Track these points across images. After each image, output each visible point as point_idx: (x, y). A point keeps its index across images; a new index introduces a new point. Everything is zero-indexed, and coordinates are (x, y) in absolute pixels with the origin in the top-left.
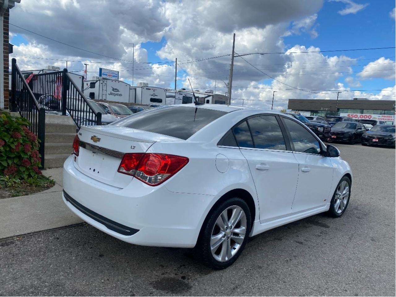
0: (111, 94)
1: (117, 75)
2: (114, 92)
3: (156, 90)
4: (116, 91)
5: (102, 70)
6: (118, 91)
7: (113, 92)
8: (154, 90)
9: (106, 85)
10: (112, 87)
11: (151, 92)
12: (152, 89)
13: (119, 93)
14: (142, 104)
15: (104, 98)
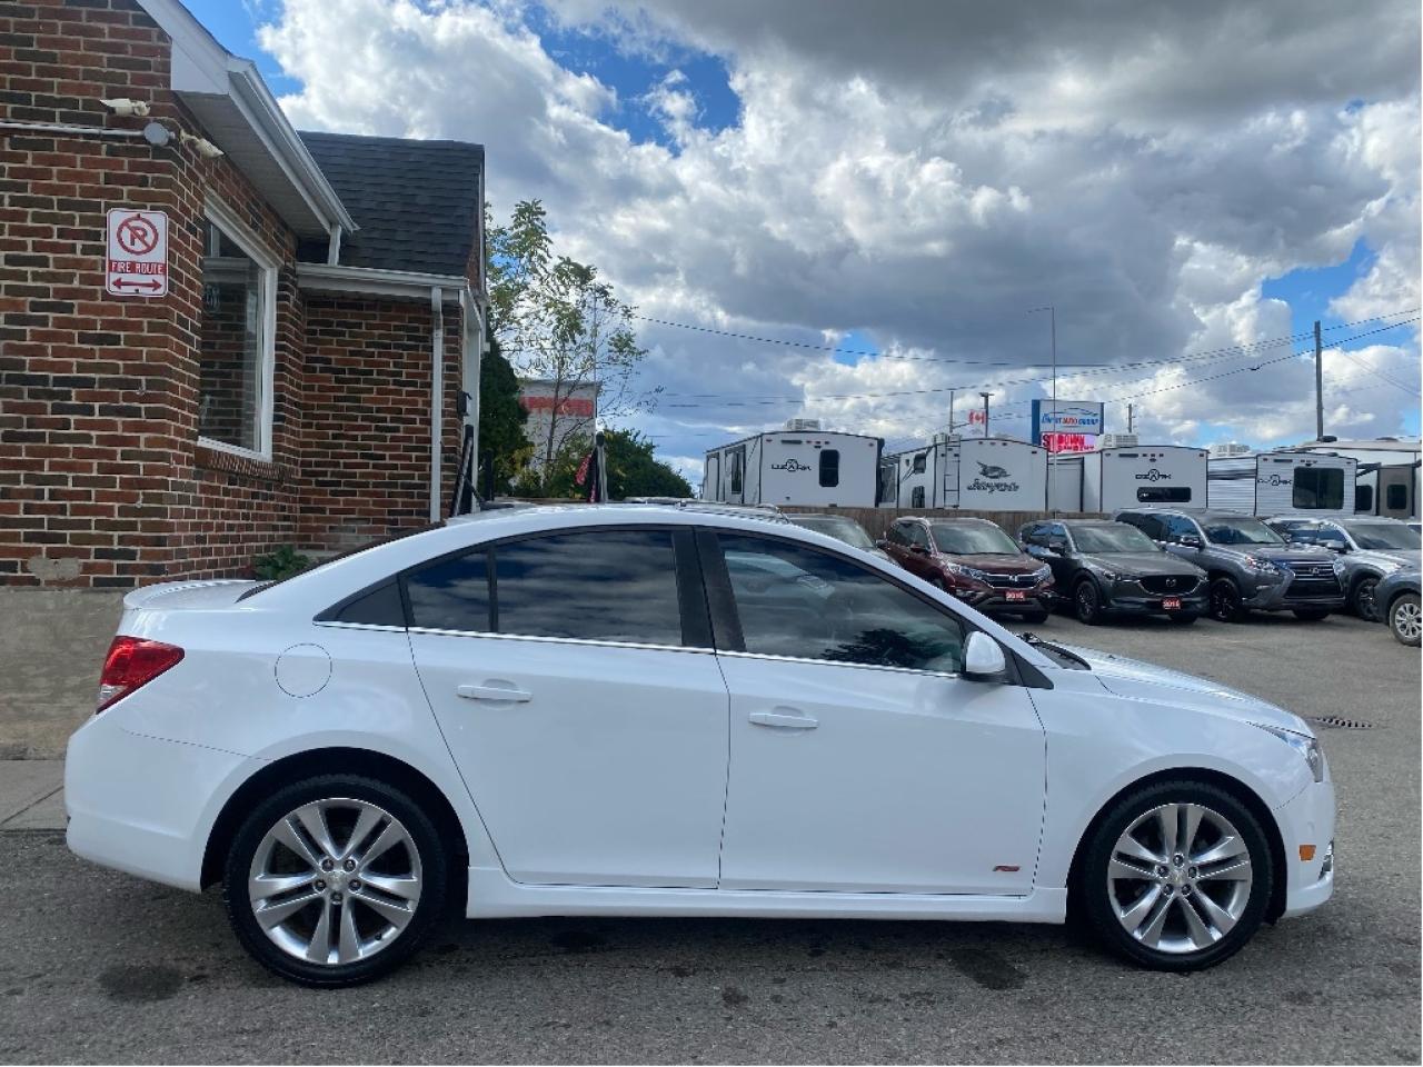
0: (977, 486)
1: (1098, 417)
2: (988, 480)
3: (1162, 455)
4: (996, 474)
5: (1042, 404)
6: (1003, 473)
7: (983, 479)
8: (1153, 455)
9: (957, 459)
10: (980, 464)
11: (1143, 466)
12: (1145, 455)
13: (1007, 481)
14: (1104, 511)
15: (951, 502)
